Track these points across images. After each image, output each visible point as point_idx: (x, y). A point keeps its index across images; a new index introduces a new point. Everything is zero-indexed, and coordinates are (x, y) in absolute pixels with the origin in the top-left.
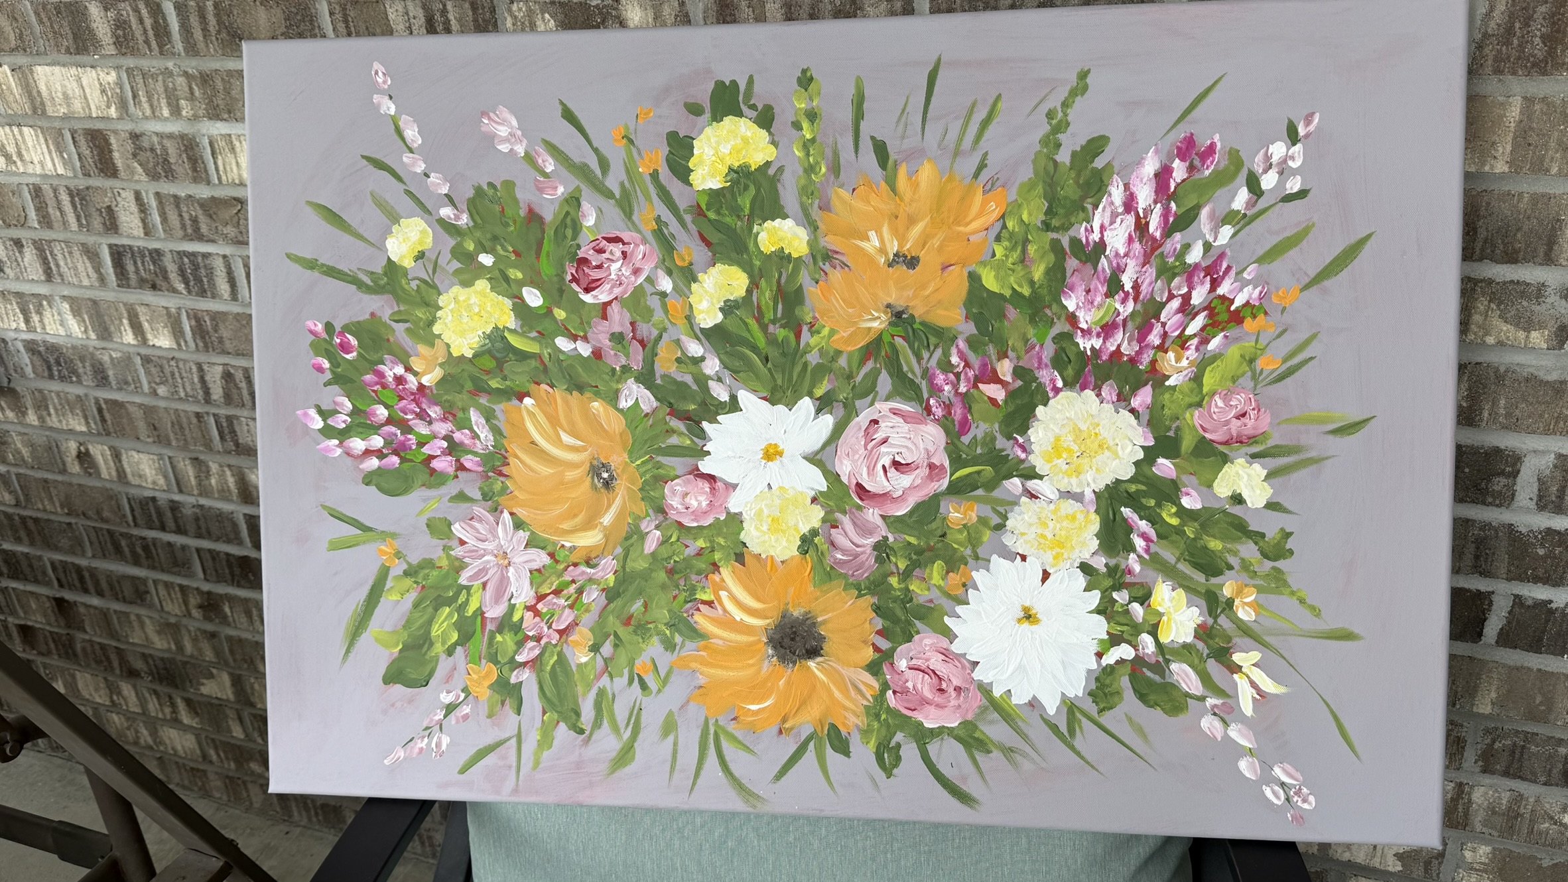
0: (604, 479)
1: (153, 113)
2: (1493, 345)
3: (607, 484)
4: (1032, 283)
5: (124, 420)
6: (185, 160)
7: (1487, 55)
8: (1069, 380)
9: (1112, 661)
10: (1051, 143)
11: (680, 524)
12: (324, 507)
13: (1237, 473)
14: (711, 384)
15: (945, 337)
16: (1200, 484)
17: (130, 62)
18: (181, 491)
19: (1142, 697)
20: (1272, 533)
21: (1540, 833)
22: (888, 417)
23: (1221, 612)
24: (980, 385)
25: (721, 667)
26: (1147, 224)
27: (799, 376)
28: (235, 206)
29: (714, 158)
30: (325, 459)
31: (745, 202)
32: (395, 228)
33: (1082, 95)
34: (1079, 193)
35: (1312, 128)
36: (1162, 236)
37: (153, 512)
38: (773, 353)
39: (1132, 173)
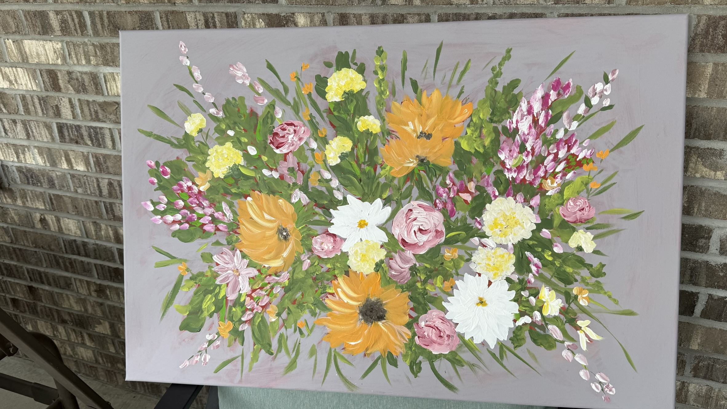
0: (284, 235)
1: (78, 62)
2: (699, 178)
3: (285, 238)
4: (484, 147)
5: (62, 204)
6: (92, 84)
7: (697, 44)
8: (501, 192)
9: (521, 324)
10: (494, 82)
11: (319, 257)
12: (154, 247)
13: (580, 236)
14: (335, 192)
15: (444, 171)
16: (562, 241)
17: (67, 39)
18: (88, 237)
19: (535, 341)
20: (596, 265)
21: (721, 406)
22: (417, 208)
23: (572, 302)
24: (460, 194)
25: (337, 324)
26: (538, 120)
27: (375, 189)
28: (115, 105)
29: (337, 87)
30: (155, 225)
31: (351, 108)
32: (189, 118)
33: (508, 60)
34: (507, 105)
35: (615, 76)
36: (545, 125)
37: (74, 246)
38: (364, 178)
39: (531, 96)
